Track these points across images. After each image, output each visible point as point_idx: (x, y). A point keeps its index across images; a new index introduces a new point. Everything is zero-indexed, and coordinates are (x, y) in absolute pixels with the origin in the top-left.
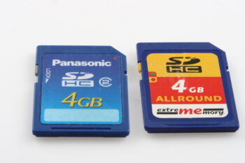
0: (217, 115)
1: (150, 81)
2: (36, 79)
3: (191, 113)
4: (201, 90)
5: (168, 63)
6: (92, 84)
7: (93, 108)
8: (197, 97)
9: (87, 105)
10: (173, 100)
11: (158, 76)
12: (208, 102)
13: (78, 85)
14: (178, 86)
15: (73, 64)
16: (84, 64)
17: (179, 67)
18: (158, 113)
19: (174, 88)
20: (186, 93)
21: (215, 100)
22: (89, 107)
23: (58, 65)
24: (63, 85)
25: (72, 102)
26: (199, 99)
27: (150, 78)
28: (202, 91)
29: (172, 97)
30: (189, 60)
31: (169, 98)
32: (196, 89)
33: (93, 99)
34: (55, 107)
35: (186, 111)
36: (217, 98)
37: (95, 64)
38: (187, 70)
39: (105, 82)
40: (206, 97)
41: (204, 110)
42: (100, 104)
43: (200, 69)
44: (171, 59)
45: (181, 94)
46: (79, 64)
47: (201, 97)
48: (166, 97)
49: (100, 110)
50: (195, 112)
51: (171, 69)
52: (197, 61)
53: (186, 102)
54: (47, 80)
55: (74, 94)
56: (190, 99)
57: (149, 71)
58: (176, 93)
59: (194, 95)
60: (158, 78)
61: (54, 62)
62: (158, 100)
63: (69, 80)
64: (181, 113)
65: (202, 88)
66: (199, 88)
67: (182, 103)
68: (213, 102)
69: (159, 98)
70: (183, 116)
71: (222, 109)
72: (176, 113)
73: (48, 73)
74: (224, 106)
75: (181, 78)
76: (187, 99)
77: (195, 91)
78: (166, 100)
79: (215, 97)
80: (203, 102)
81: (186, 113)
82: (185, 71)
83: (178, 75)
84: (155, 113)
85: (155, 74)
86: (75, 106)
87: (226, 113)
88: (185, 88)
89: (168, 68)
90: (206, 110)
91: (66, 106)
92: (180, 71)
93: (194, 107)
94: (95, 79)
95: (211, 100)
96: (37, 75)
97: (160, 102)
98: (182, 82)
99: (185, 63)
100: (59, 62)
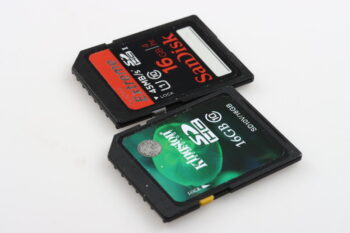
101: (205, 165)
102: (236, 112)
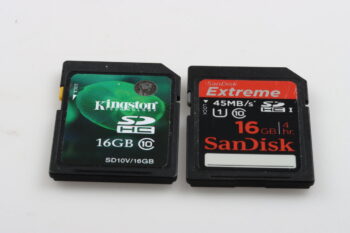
101: (97, 108)
102: (139, 161)
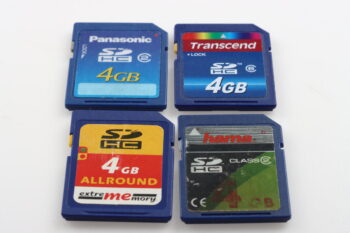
0: (148, 202)
1: (79, 158)
2: (71, 55)
3: (118, 199)
4: (135, 170)
5: (103, 137)
6: (130, 59)
7: (129, 82)
8: (128, 179)
9: (124, 79)
10: (100, 182)
11: (90, 151)
12: (141, 186)
13: (115, 60)
14: (110, 165)
15: (111, 40)
16: (123, 40)
17: (115, 142)
18: (80, 198)
19: (104, 167)
20: (117, 174)
21: (150, 183)
22: (125, 81)
23: (95, 42)
24: (100, 60)
25: (108, 77)
26: (131, 181)
27: (79, 155)
28: (137, 172)
29: (100, 179)
30: (129, 133)
31: (96, 180)
32: (130, 169)
33: (130, 74)
34: (90, 81)
35: (113, 196)
36: (152, 182)
37: (135, 40)
38: (124, 146)
39: (144, 58)
40: (139, 180)
41: (135, 195)
42: (137, 79)
43: (139, 145)
44: (108, 132)
45: (111, 175)
46: (117, 40)
47: (134, 180)
48: (93, 178)
49: (138, 85)
50: (123, 198)
51: (106, 144)
52: (139, 134)
53: (115, 185)
54: (83, 56)
55: (110, 69)
56: (120, 181)
57: (80, 145)
58: (106, 174)
59: (125, 176)
60: (89, 155)
61: (91, 39)
62: (82, 182)
63: (106, 55)
64: (106, 198)
65: (137, 169)
66: (133, 169)
67: (110, 186)
68: (147, 186)
69: (85, 179)
70: (108, 202)
71: (155, 195)
72: (101, 198)
73: (84, 49)
74: (158, 192)
75: (115, 156)
76: (117, 181)
77: (128, 172)
78: (92, 182)
79: (150, 180)
80: (135, 186)
81: (112, 198)
82: (121, 147)
83: (112, 151)
84: (76, 197)
85: (85, 149)
86: (111, 80)
87: (159, 199)
88: (117, 168)
89: (102, 143)
90: (136, 196)
91: (102, 80)
92: (116, 147)
93: (122, 191)
94: (134, 55)
95: (144, 183)
96: (73, 51)
97: (85, 185)
98: (115, 161)
99: (124, 137)
100: (96, 38)
